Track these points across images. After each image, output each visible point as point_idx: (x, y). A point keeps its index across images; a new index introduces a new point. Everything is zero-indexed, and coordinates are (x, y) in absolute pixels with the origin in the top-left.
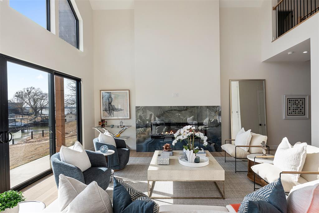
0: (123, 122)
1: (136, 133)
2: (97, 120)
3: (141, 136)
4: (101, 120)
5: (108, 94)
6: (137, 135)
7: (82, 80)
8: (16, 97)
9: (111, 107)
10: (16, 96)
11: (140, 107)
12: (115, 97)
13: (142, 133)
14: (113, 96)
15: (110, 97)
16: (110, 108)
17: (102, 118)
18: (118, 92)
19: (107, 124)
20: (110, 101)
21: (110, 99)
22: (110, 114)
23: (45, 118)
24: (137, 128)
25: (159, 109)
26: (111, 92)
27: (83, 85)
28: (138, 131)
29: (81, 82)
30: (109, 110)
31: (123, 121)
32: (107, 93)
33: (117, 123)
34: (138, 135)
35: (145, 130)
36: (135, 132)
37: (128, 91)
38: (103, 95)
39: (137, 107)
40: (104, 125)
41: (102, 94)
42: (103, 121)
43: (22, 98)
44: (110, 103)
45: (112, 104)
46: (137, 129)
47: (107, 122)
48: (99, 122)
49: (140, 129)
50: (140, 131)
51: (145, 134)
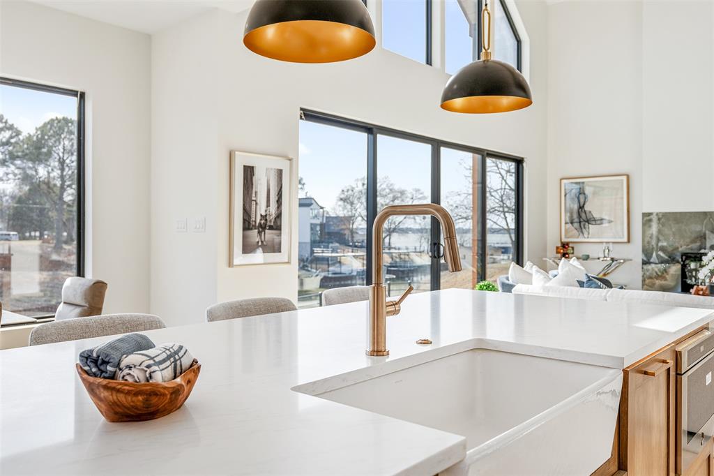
0: (611, 249)
1: (643, 276)
2: (553, 242)
3: (655, 284)
4: (562, 243)
5: (578, 186)
6: (644, 281)
7: (525, 160)
8: (341, 203)
9: (583, 215)
10: (341, 199)
11: (652, 213)
12: (594, 193)
13: (658, 277)
14: (588, 190)
15: (581, 192)
16: (582, 218)
17: (564, 240)
18: (601, 181)
19: (573, 253)
20: (582, 201)
21: (582, 197)
22: (581, 229)
23: (401, 258)
24: (644, 264)
25: (705, 219)
26: (583, 183)
27: (527, 171)
28: (648, 270)
29: (524, 164)
30: (580, 222)
31: (611, 246)
32: (576, 183)
33: (596, 251)
34: (647, 281)
35: (665, 270)
36: (641, 274)
37: (624, 178)
38: (565, 189)
39: (645, 215)
40: (567, 254)
41: (565, 186)
42: (565, 245)
43: (352, 204)
44: (581, 207)
45: (587, 208)
46: (645, 267)
47: (573, 248)
48: (557, 248)
49: (653, 265)
50: (653, 269)
51: (666, 280)
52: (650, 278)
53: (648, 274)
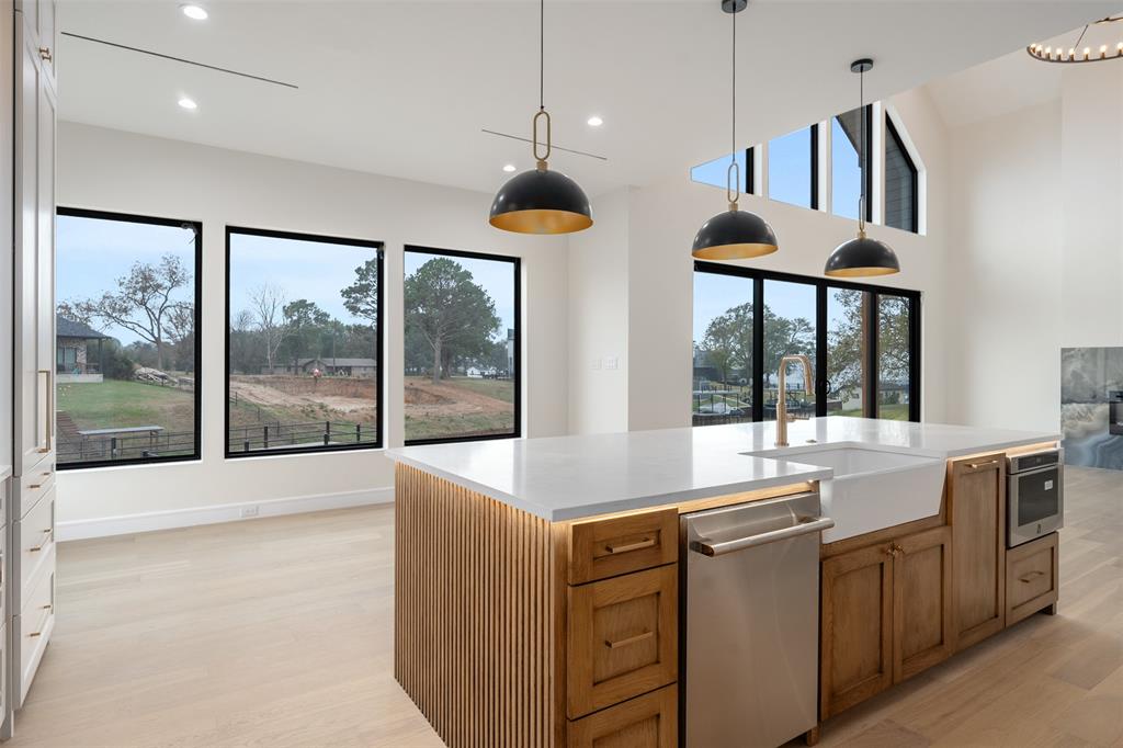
1: (1062, 417)
3: (1076, 425)
6: (1062, 422)
11: (1073, 349)
13: (1080, 417)
24: (1063, 402)
28: (1068, 410)
34: (1067, 422)
35: (1089, 410)
36: (1059, 414)
39: (1065, 350)
46: (1065, 406)
49: (1074, 405)
50: (1075, 410)
51: (1090, 420)
52: (1071, 418)
53: (1068, 414)
